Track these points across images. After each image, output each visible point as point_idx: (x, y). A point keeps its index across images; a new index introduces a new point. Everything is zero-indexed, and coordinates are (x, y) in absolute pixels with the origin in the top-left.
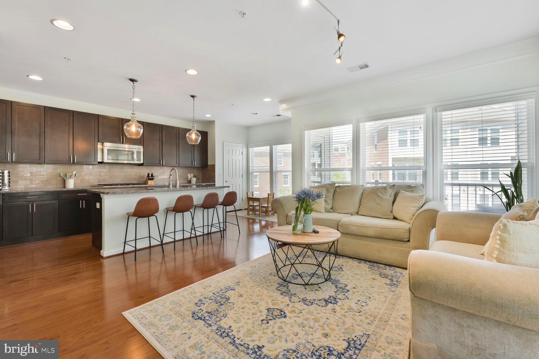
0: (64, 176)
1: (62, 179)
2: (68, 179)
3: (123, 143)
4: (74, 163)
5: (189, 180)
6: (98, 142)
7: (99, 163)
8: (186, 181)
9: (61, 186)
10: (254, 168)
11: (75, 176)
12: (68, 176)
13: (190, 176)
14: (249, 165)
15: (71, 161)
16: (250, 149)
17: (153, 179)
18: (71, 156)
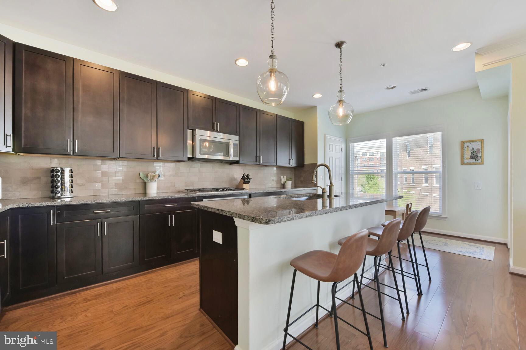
0: (145, 177)
1: (141, 181)
2: (149, 181)
3: (217, 131)
4: (158, 158)
5: (282, 183)
6: (188, 129)
7: (189, 159)
8: (279, 185)
9: (141, 191)
10: (355, 169)
11: (159, 177)
12: (149, 177)
13: (283, 179)
14: (349, 164)
15: (154, 156)
16: (350, 144)
17: (248, 182)
18: (154, 148)
